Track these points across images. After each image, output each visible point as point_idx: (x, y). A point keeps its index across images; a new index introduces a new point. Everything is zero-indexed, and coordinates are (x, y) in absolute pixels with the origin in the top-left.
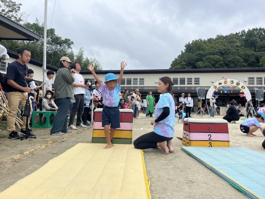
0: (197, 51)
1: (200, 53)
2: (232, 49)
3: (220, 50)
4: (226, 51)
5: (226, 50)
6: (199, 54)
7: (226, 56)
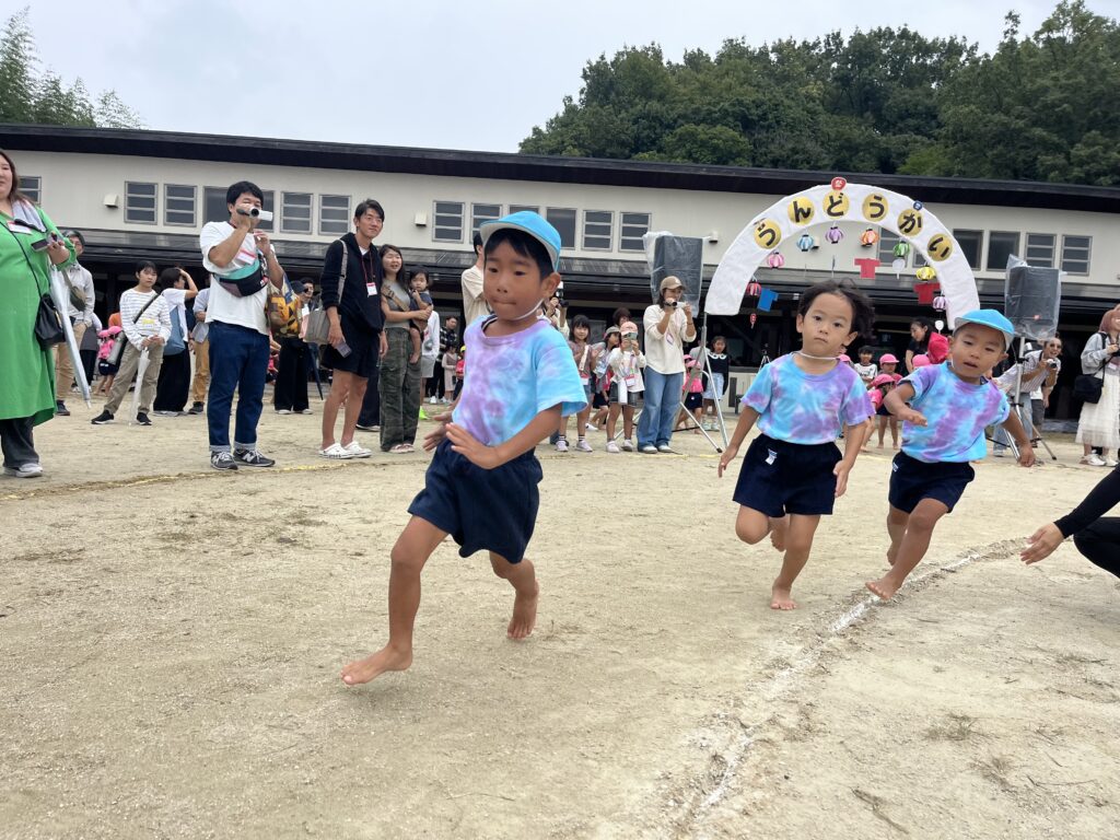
0: (637, 100)
1: (649, 111)
2: (790, 107)
3: (740, 103)
4: (765, 114)
5: (765, 107)
6: (646, 116)
7: (762, 135)
